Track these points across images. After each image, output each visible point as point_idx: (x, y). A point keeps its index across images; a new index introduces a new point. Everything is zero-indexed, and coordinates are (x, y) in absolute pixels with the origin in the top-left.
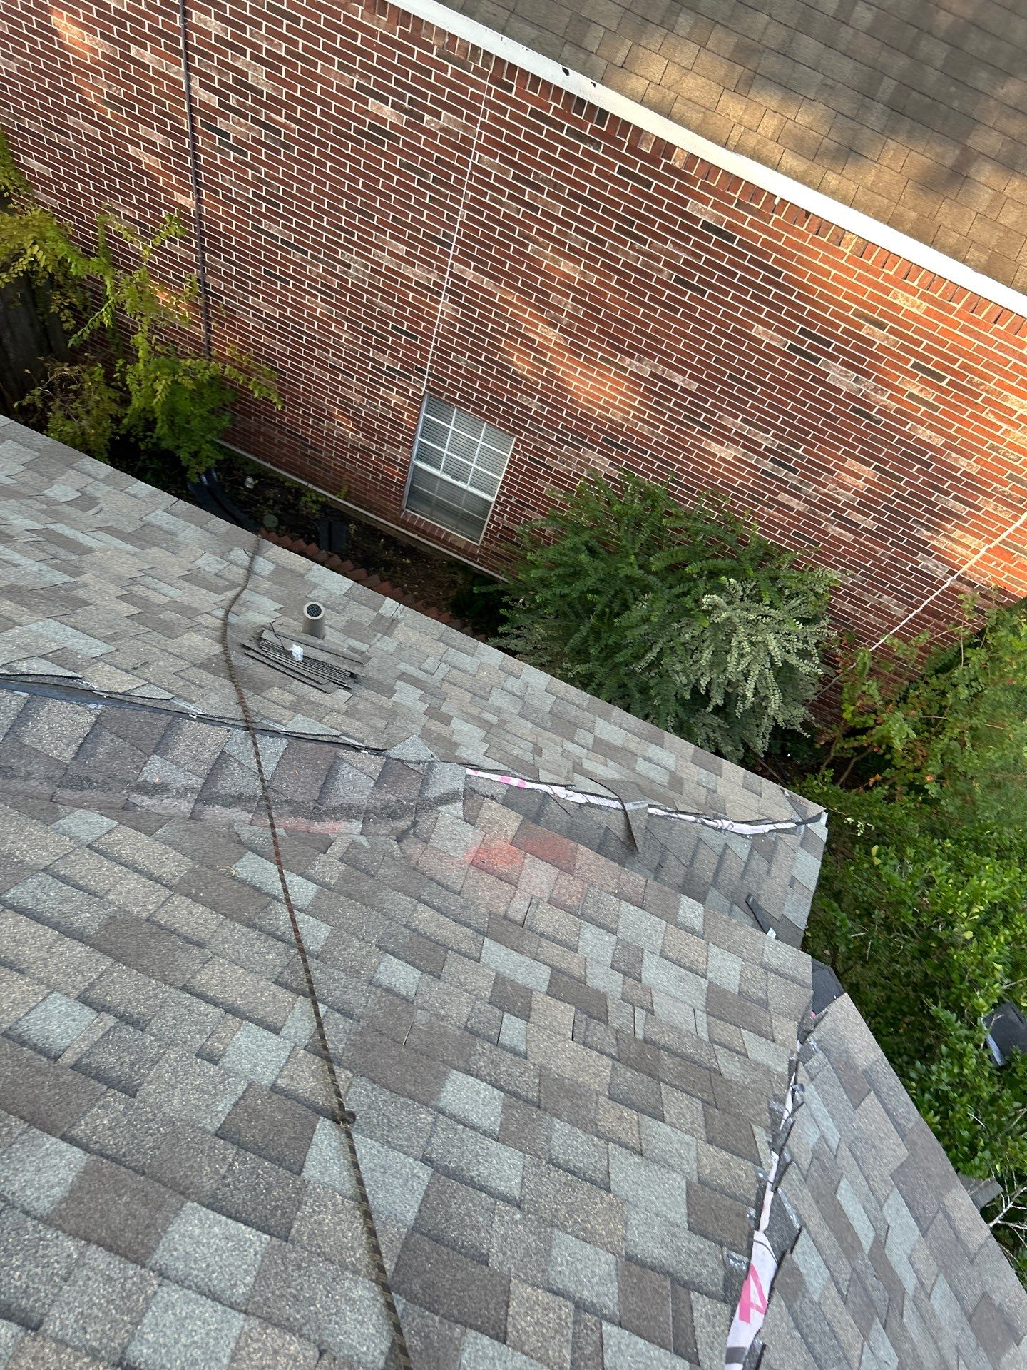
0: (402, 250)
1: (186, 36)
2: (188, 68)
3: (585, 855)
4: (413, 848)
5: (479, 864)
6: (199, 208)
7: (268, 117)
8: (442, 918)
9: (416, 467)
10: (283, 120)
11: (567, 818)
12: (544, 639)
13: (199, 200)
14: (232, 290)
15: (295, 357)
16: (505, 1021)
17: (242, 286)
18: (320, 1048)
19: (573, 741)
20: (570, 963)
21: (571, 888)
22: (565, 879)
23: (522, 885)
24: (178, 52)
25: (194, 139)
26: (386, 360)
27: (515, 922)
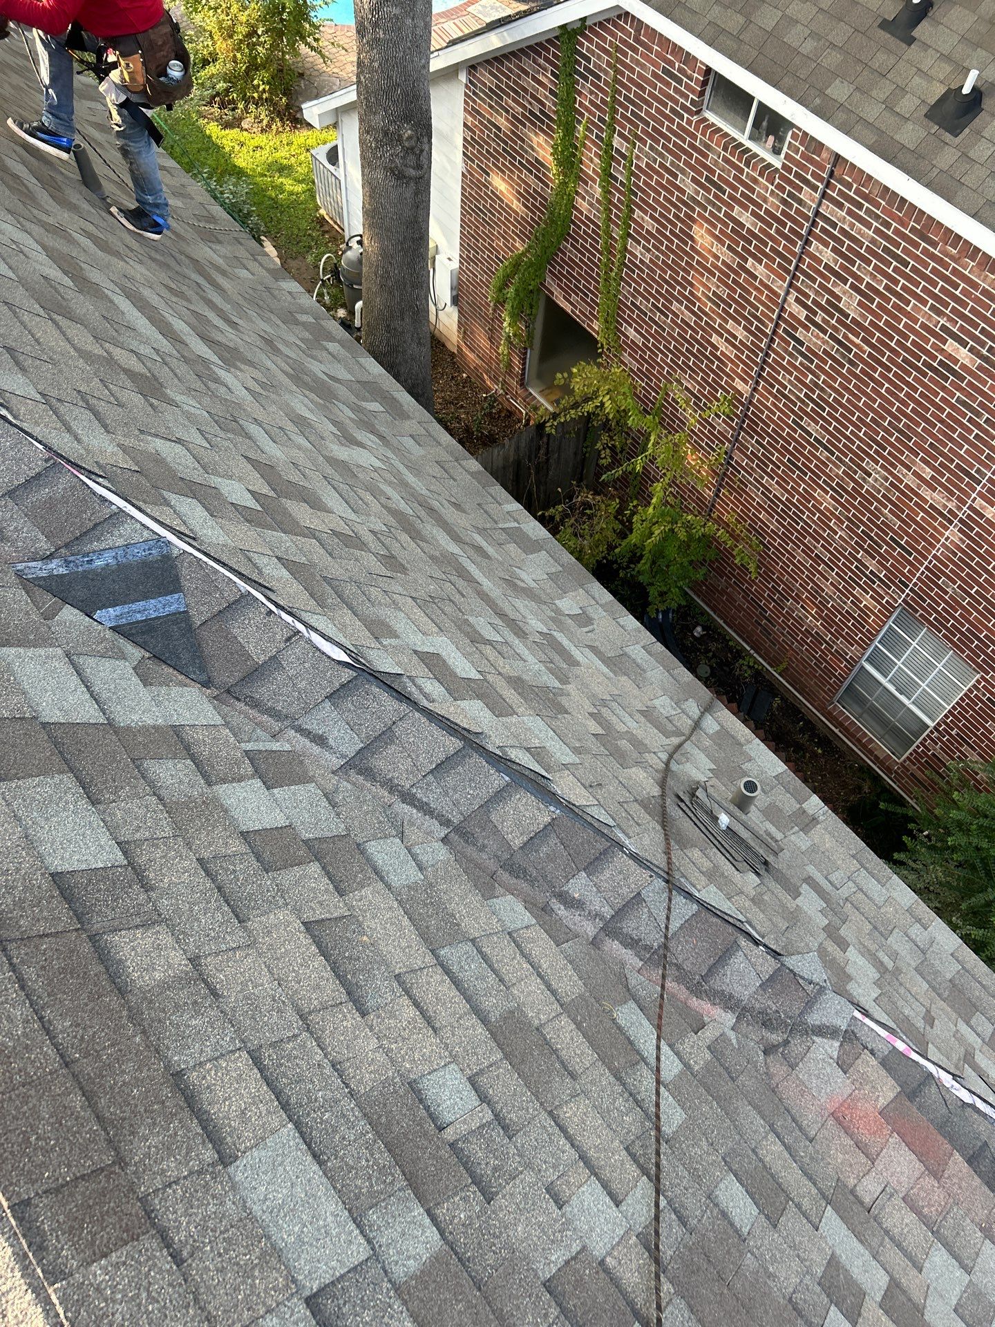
0: (928, 473)
1: (800, 260)
2: (791, 285)
3: (958, 1163)
4: (778, 1068)
5: (840, 1118)
6: (752, 396)
7: (845, 336)
8: (790, 1160)
9: (863, 667)
10: (858, 341)
11: (944, 1111)
12: (940, 884)
13: (755, 390)
14: (752, 468)
15: (785, 538)
16: (831, 1313)
17: (762, 466)
18: (651, 1243)
19: (968, 1023)
20: (911, 1281)
21: (933, 1195)
22: (929, 1182)
23: (880, 1165)
24: (787, 272)
25: (772, 340)
26: (872, 565)
27: (862, 1203)
